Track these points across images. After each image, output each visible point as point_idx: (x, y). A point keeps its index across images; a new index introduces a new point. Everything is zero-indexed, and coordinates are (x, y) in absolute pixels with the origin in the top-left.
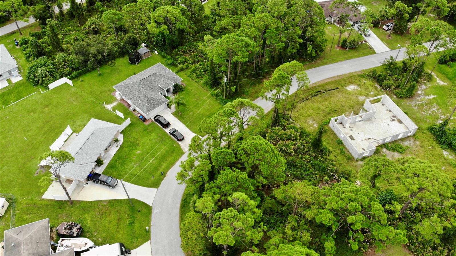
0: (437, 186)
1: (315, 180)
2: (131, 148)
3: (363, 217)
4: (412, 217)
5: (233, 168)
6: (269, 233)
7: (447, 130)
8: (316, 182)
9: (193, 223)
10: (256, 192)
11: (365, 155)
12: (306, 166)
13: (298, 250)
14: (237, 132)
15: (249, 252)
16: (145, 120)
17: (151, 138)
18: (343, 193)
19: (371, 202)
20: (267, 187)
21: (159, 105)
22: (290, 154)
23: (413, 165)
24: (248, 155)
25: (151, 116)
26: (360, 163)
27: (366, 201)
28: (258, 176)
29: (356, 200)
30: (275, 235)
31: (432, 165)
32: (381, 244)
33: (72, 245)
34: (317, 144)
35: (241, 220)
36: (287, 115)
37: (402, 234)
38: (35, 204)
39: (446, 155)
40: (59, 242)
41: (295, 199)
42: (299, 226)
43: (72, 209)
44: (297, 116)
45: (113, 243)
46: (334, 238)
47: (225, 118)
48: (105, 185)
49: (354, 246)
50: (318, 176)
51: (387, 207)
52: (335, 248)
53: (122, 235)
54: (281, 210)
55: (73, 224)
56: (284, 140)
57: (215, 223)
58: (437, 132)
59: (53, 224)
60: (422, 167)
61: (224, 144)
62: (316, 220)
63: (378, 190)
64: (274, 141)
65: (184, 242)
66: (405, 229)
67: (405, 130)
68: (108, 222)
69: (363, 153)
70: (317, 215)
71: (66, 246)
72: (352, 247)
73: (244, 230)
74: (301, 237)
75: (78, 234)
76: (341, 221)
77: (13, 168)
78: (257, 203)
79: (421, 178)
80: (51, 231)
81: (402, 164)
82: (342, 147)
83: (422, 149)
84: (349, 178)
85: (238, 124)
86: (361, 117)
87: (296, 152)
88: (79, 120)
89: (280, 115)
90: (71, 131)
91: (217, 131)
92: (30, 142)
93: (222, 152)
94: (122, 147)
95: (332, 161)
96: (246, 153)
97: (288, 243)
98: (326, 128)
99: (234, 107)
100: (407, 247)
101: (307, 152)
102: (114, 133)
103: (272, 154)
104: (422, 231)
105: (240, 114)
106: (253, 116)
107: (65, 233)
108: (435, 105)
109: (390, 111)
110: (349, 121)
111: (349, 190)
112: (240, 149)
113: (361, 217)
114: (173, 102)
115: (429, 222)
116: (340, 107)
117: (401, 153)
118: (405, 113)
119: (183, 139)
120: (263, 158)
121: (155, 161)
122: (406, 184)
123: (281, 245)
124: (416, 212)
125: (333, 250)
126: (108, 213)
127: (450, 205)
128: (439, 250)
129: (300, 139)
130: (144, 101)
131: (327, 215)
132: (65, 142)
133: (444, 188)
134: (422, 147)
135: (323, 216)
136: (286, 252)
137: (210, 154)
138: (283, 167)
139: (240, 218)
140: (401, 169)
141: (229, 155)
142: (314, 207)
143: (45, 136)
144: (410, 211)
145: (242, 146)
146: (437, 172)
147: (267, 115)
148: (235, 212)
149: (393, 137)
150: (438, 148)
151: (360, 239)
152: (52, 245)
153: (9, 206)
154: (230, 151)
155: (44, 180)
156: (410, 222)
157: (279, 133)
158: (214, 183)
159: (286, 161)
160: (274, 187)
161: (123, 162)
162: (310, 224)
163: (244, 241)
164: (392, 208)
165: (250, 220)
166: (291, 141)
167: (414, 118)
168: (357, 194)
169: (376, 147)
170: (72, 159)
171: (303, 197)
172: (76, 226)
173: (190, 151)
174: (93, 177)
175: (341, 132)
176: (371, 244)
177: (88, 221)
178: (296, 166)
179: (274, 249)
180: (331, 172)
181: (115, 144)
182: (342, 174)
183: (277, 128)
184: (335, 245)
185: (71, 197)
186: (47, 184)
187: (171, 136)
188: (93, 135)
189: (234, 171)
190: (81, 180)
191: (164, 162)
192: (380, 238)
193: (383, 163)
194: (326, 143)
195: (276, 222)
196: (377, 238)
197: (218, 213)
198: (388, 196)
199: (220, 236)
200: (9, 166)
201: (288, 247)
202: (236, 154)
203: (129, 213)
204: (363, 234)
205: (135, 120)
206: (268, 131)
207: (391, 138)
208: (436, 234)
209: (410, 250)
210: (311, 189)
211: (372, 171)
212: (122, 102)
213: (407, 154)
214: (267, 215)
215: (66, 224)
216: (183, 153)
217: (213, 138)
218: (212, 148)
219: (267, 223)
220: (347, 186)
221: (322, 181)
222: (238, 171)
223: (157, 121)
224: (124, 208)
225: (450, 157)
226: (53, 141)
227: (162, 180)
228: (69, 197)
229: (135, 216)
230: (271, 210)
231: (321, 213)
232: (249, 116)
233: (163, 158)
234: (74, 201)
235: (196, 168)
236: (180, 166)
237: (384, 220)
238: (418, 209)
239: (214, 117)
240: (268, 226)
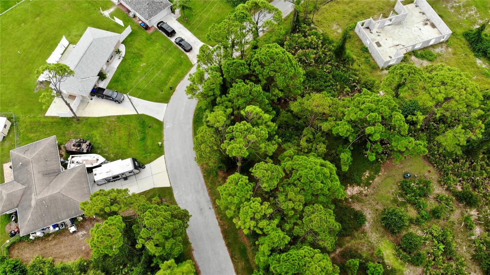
0: (465, 95)
1: (335, 91)
2: (135, 60)
3: (382, 127)
4: (435, 129)
5: (246, 80)
6: (284, 146)
7: (483, 36)
8: (336, 93)
9: (206, 137)
10: (272, 106)
11: (391, 63)
12: (327, 77)
13: (313, 161)
14: (250, 40)
15: (263, 162)
16: (147, 28)
17: (156, 49)
18: (364, 103)
19: (392, 112)
20: (283, 101)
21: (161, 10)
22: (309, 65)
23: (442, 72)
24: (262, 65)
25: (153, 22)
26: (386, 72)
27: (387, 111)
28: (273, 89)
29: (376, 111)
30: (290, 148)
31: (462, 73)
32: (400, 155)
33: (83, 162)
34: (340, 51)
35: (254, 133)
36: (309, 19)
37: (422, 145)
38: (39, 122)
39: (479, 63)
40: (69, 159)
41: (312, 112)
42: (314, 138)
43: (79, 126)
44: (319, 20)
45: (125, 159)
46: (351, 150)
47: (237, 23)
48: (111, 100)
49: (371, 157)
50: (338, 87)
51: (409, 117)
52: (351, 159)
53: (135, 150)
54: (297, 123)
55: (82, 141)
56: (304, 49)
57: (228, 136)
58: (472, 38)
59: (60, 141)
60: (451, 75)
61: (236, 54)
62: (333, 132)
63: (402, 101)
64: (293, 49)
65: (198, 155)
66: (427, 140)
67: (437, 36)
68: (118, 137)
69: (389, 62)
70: (334, 127)
71: (77, 162)
72: (369, 158)
73: (258, 143)
74: (316, 149)
75: (87, 150)
76: (359, 133)
77: (11, 86)
78: (272, 117)
79: (449, 87)
80: (60, 149)
81: (430, 72)
82: (367, 55)
83: (454, 56)
84: (372, 88)
85: (252, 30)
86: (391, 21)
87: (316, 61)
88: (75, 30)
89: (301, 19)
90: (67, 43)
91: (228, 39)
92: (25, 56)
93: (234, 63)
94: (125, 59)
95: (355, 70)
96: (261, 64)
97: (303, 155)
98: (351, 33)
99: (247, 9)
100: (426, 158)
101: (329, 61)
102: (115, 43)
103: (289, 64)
104: (444, 142)
105: (255, 19)
106: (269, 21)
107: (74, 150)
108: (473, 7)
109: (424, 14)
110: (377, 25)
111: (370, 100)
112: (253, 59)
113: (380, 128)
114: (178, 5)
115: (453, 133)
116: (368, 9)
117: (430, 61)
118: (440, 16)
119: (191, 49)
120: (280, 68)
121: (162, 74)
122: (431, 93)
123: (295, 157)
124: (439, 124)
125: (349, 161)
126: (117, 129)
127: (477, 116)
128: (460, 162)
129: (322, 47)
130: (145, 5)
131: (344, 126)
132: (62, 54)
133: (472, 97)
134: (454, 54)
135: (341, 128)
136: (300, 163)
137: (221, 66)
138: (301, 79)
139: (254, 131)
140: (428, 77)
141: (242, 66)
142: (332, 118)
143: (40, 49)
144: (434, 122)
145: (256, 56)
146: (467, 80)
147: (285, 20)
148: (249, 125)
149: (424, 43)
150: (471, 55)
151: (378, 150)
152: (62, 163)
153: (12, 125)
154: (243, 61)
155: (44, 95)
156: (433, 133)
157: (299, 41)
158: (226, 96)
159: (304, 72)
160: (291, 100)
161: (128, 75)
162: (327, 137)
163: (258, 154)
164: (415, 119)
165: (264, 132)
166: (312, 50)
167: (449, 22)
168: (378, 104)
169: (404, 54)
170: (71, 73)
171: (321, 110)
172: (85, 143)
173: (199, 63)
174: (97, 92)
175: (367, 38)
176: (389, 155)
177: (97, 137)
178: (316, 77)
179: (288, 160)
180: (353, 83)
181: (117, 56)
182: (365, 84)
183: (296, 35)
184: (352, 156)
185: (76, 114)
186: (48, 100)
187: (178, 46)
188: (92, 45)
189: (247, 84)
190: (84, 95)
191: (172, 76)
192: (399, 149)
193: (409, 70)
194: (350, 51)
195: (292, 135)
196: (395, 149)
197: (231, 127)
198: (412, 107)
199: (233, 148)
200: (6, 84)
201: (302, 158)
202: (249, 65)
203: (140, 129)
204: (382, 146)
205: (136, 28)
206: (286, 38)
207: (421, 44)
208: (459, 145)
209: (430, 162)
210: (329, 101)
211: (397, 80)
212: (121, 8)
213: (437, 62)
214: (282, 128)
215: (74, 141)
216: (192, 66)
217: (224, 48)
218: (222, 59)
219: (282, 136)
220: (368, 96)
221: (342, 92)
222: (251, 83)
223: (161, 28)
224: (134, 124)
225: (484, 66)
226: (49, 55)
227: (172, 94)
228: (74, 113)
229: (147, 132)
230: (287, 124)
231: (338, 125)
232: (265, 20)
233: (171, 72)
234: (80, 117)
235: (206, 81)
236: (189, 79)
237: (404, 131)
238: (442, 120)
239: (224, 22)
240: (284, 139)
